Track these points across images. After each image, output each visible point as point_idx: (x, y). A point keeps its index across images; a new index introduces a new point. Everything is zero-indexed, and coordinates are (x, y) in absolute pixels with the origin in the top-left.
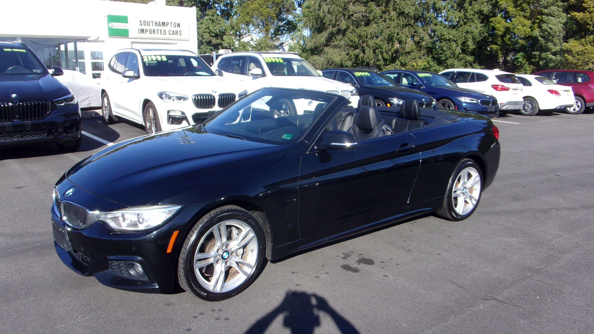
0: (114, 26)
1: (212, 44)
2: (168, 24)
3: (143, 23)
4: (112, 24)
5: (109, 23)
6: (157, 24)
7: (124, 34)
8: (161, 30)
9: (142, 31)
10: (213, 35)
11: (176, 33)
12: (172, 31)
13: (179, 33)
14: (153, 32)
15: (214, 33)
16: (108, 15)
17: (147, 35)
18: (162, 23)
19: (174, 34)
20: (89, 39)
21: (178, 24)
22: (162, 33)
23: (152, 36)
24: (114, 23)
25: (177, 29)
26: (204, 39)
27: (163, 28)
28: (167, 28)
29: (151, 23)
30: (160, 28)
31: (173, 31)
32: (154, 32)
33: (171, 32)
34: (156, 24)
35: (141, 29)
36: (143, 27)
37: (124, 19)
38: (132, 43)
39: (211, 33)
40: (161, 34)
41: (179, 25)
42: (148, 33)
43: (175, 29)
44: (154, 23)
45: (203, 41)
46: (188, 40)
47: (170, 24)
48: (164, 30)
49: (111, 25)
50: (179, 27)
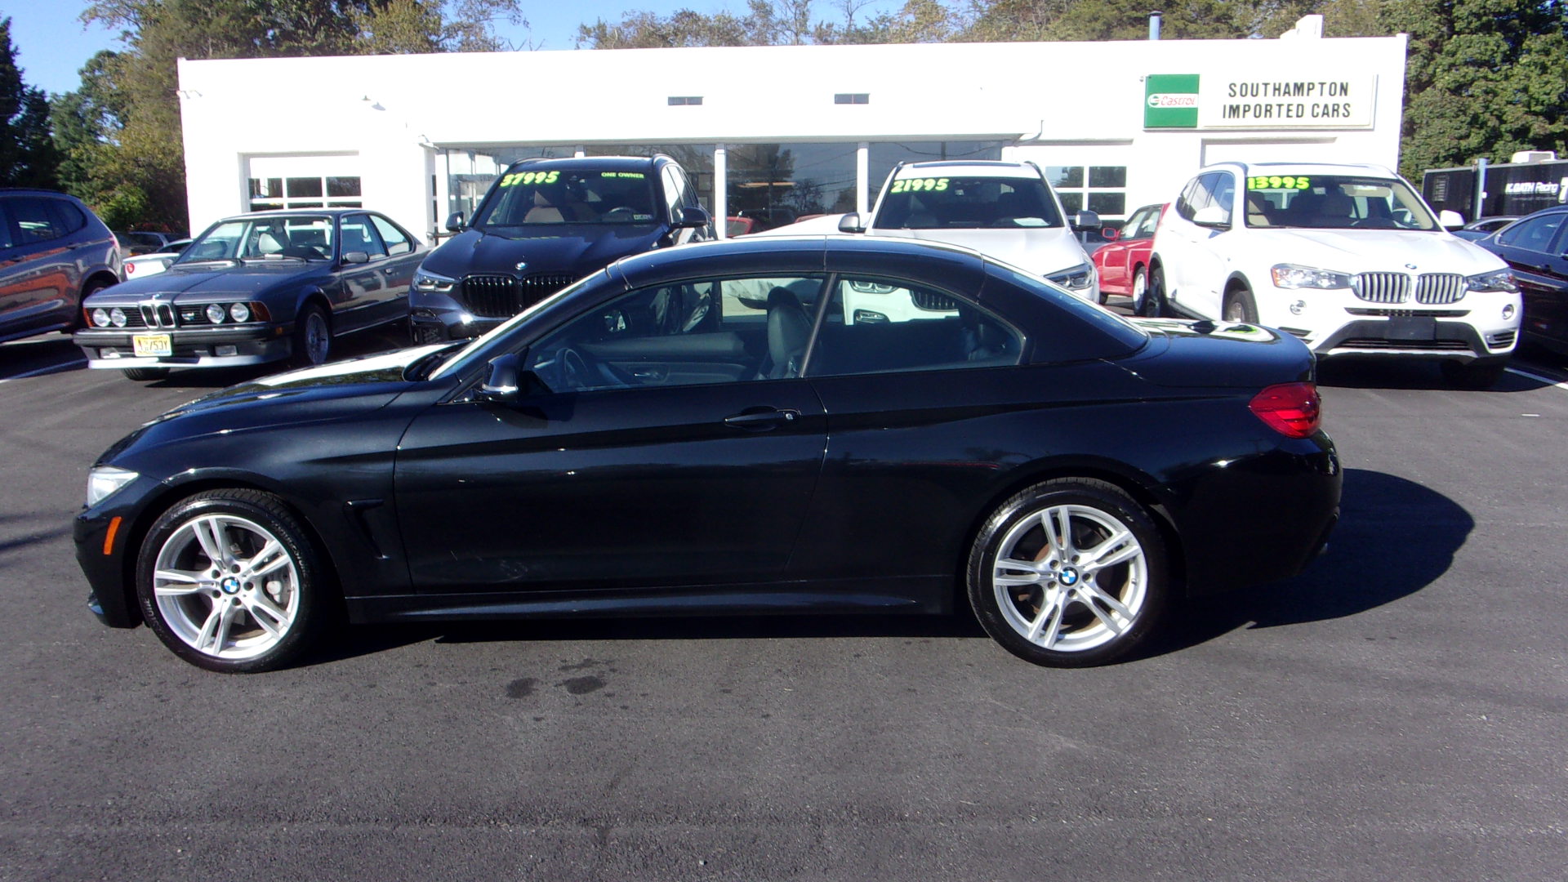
0: (1160, 102)
1: (1531, 135)
2: (1311, 87)
3: (1237, 89)
4: (1155, 97)
5: (1149, 95)
6: (1279, 89)
7: (1184, 120)
8: (1289, 105)
9: (1234, 110)
10: (1539, 108)
11: (1334, 110)
12: (1322, 107)
13: (1342, 110)
14: (1266, 111)
15: (1542, 104)
16: (1147, 75)
17: (1249, 120)
18: (1296, 85)
19: (1328, 114)
20: (1022, 138)
21: (1342, 85)
22: (1290, 114)
23: (1263, 121)
24: (1161, 96)
25: (1340, 100)
26: (1504, 122)
27: (1295, 100)
28: (1307, 100)
29: (1262, 88)
30: (1285, 100)
31: (1326, 106)
32: (1268, 110)
33: (1320, 110)
34: (1276, 89)
35: (1231, 107)
36: (1238, 101)
37: (1189, 84)
38: (1205, 142)
39: (1533, 103)
40: (1288, 116)
41: (1344, 89)
42: (1250, 114)
43: (1330, 101)
44: (1270, 88)
45: (1503, 130)
46: (1371, 127)
47: (1318, 87)
48: (1298, 105)
49: (1154, 101)
50: (1346, 94)
